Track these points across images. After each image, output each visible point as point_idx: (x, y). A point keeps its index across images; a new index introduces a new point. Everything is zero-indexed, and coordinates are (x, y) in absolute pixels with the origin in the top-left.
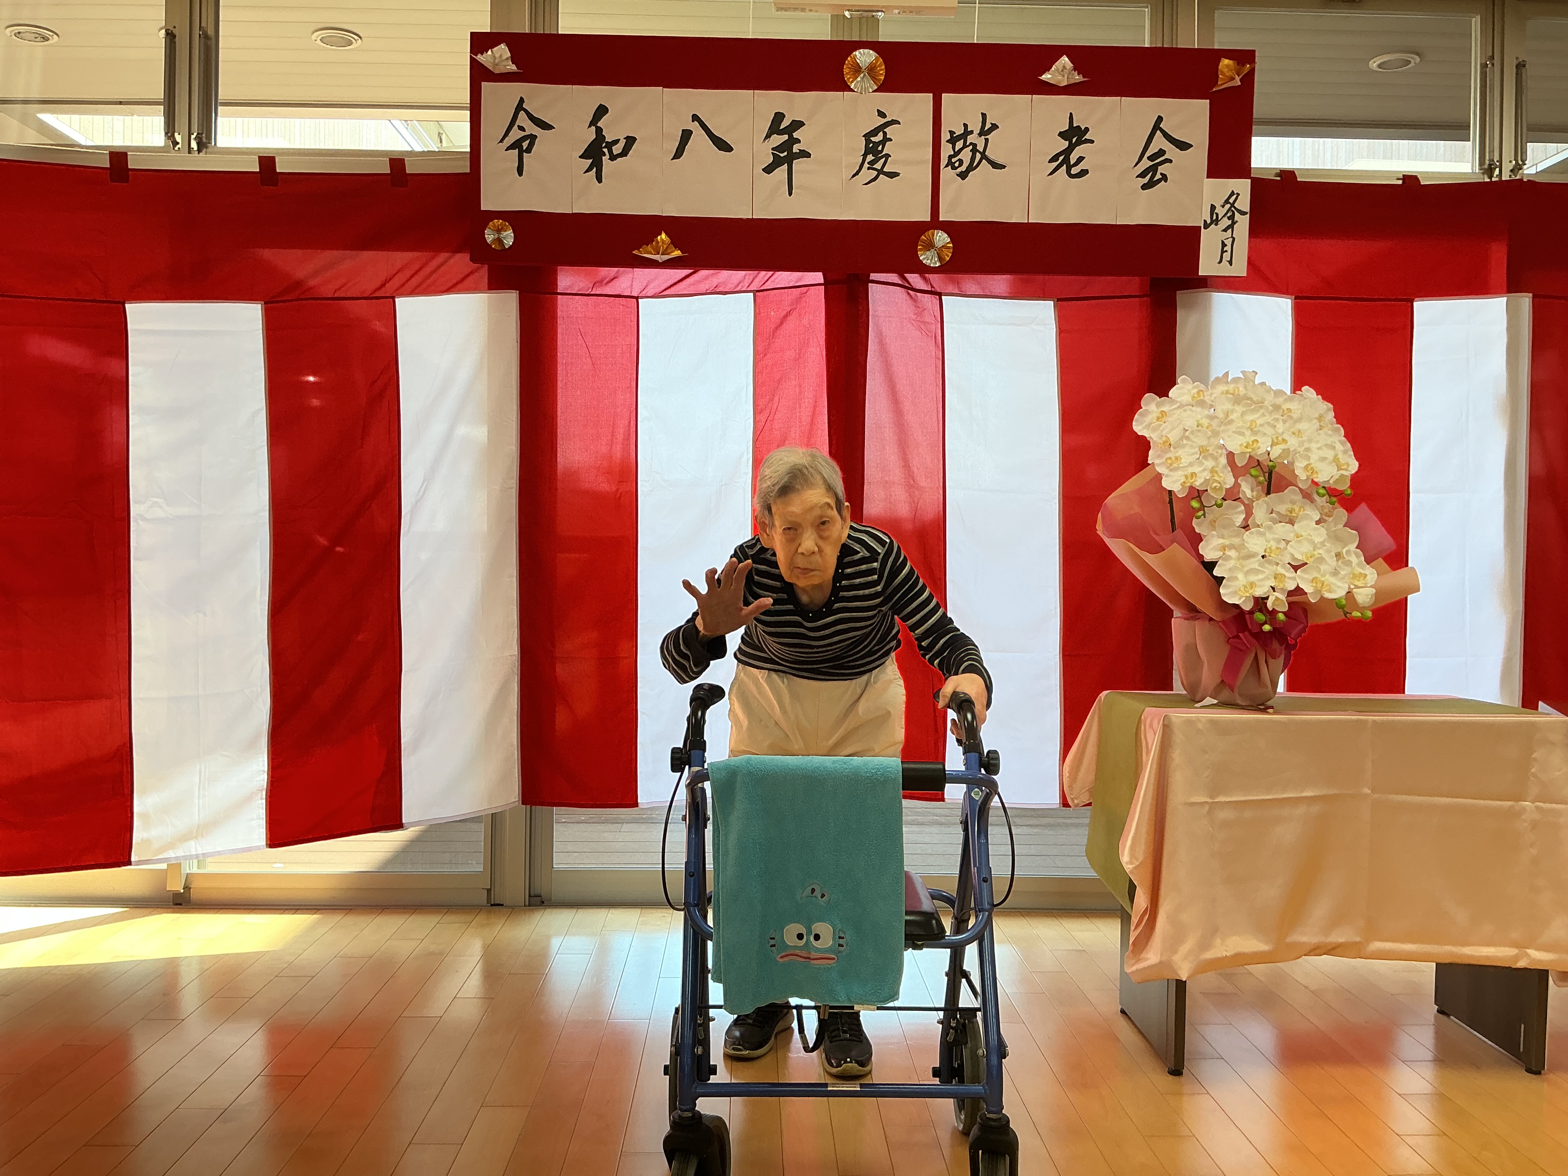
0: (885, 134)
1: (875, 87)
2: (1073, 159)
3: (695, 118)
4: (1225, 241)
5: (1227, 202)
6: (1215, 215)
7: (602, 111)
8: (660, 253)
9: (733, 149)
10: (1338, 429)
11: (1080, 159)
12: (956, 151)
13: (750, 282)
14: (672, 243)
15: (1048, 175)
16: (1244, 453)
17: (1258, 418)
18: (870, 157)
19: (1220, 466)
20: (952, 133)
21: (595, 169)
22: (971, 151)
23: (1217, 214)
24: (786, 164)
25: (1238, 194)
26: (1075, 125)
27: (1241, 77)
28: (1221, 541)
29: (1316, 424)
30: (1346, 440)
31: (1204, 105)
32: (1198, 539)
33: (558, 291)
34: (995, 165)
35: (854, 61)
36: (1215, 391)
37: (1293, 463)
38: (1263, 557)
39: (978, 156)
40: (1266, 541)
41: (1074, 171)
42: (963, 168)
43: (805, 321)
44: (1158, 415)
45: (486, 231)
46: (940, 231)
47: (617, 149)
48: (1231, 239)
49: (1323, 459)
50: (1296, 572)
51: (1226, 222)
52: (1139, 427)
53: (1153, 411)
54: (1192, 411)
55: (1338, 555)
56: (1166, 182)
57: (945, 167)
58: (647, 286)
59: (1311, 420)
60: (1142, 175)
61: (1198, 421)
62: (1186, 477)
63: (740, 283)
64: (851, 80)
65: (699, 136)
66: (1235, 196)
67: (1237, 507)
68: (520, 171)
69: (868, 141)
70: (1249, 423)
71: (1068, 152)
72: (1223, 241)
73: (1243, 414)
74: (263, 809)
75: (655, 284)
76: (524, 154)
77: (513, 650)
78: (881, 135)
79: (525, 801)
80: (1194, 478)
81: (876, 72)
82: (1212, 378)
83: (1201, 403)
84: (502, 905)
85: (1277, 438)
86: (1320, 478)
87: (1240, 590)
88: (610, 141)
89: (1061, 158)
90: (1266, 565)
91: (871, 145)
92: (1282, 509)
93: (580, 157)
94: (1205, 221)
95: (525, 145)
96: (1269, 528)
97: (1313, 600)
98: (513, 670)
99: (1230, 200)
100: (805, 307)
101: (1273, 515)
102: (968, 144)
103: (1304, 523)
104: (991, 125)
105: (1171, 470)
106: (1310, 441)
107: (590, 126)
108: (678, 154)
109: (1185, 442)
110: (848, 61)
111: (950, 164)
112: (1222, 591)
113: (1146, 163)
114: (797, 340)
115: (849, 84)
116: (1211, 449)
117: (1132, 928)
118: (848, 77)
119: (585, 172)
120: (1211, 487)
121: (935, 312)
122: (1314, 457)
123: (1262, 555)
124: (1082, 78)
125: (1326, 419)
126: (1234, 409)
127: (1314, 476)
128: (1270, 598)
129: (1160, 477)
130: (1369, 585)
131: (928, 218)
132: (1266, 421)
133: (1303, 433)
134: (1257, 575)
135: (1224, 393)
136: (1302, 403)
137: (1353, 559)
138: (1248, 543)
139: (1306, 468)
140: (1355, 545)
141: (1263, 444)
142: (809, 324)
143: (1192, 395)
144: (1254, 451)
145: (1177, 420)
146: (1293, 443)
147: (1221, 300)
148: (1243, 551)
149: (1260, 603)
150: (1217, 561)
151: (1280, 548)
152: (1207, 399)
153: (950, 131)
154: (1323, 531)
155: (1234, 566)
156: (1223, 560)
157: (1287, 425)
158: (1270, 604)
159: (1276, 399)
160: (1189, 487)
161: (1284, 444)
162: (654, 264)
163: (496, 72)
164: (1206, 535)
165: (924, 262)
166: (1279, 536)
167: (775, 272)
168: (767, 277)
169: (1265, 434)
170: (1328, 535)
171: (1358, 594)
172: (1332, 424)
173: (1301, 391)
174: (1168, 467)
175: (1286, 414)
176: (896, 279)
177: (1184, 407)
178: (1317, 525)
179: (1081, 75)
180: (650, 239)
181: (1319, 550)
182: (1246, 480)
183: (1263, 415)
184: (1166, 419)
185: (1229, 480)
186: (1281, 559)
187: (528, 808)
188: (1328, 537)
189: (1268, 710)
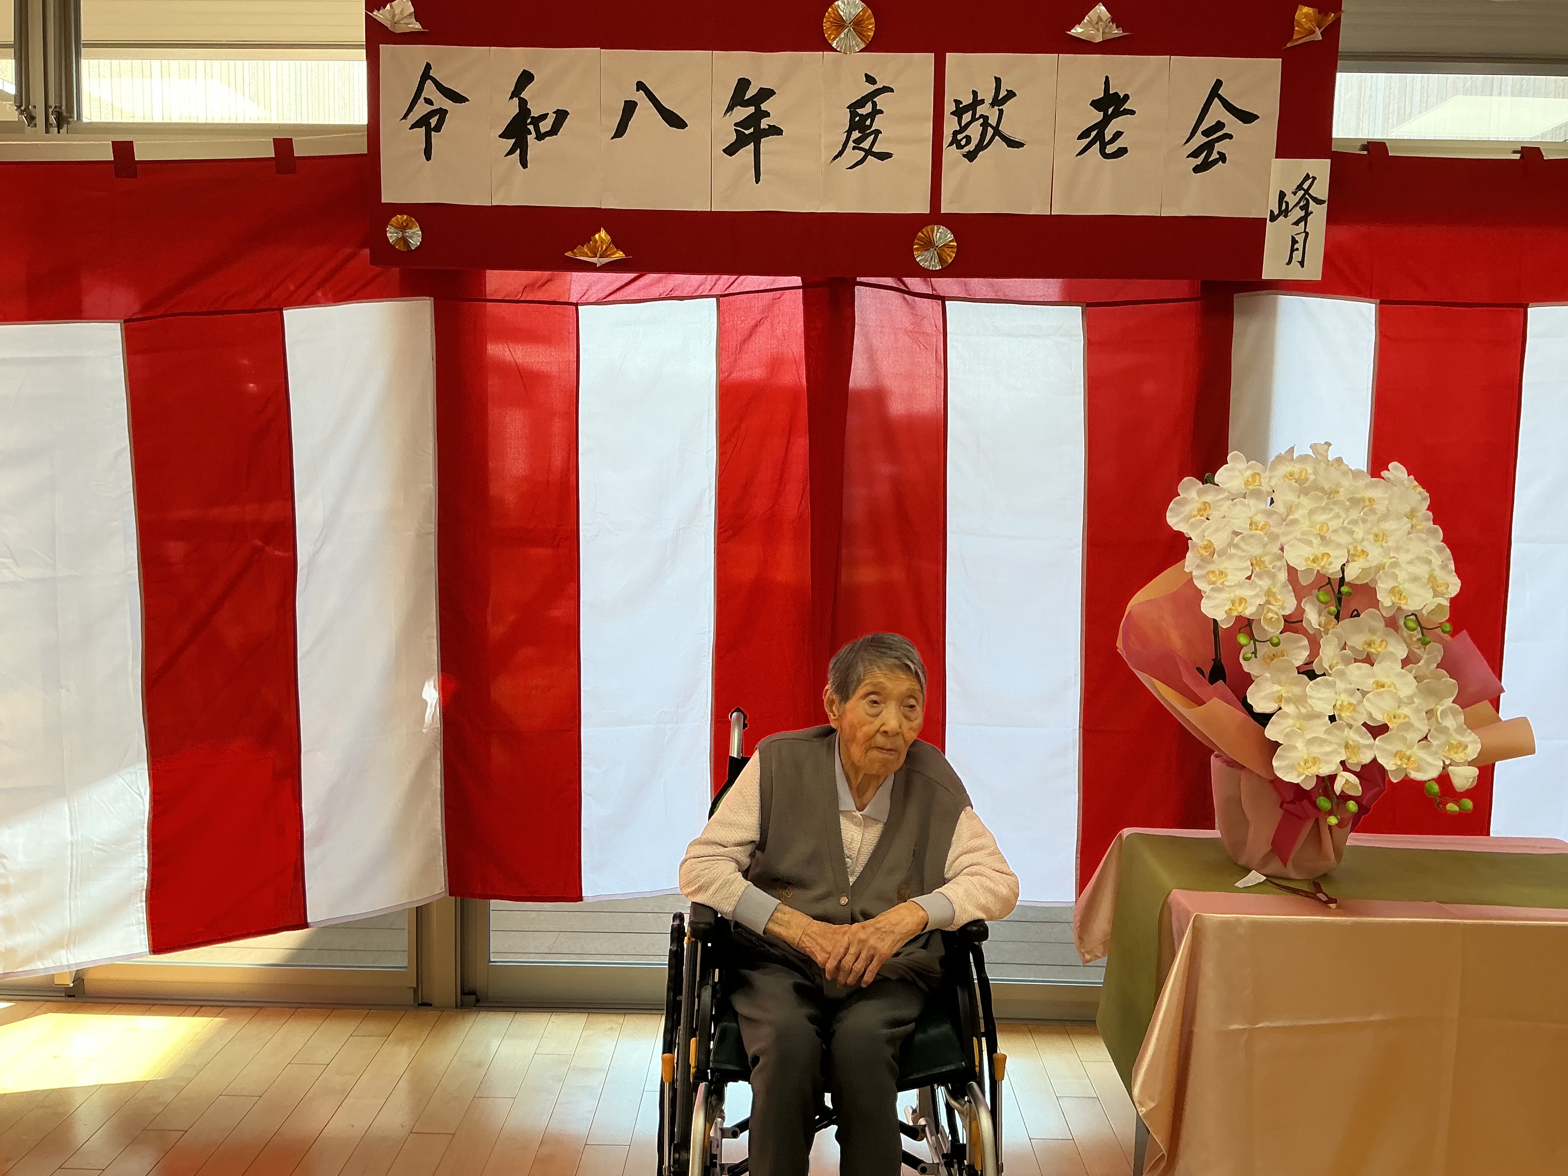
0: (874, 104)
1: (863, 46)
2: (1108, 134)
3: (640, 86)
4: (1295, 237)
5: (1300, 187)
6: (1284, 204)
7: (526, 78)
8: (598, 255)
9: (687, 126)
10: (1436, 531)
11: (1118, 135)
12: (963, 125)
13: (713, 284)
14: (613, 242)
15: (1077, 155)
16: (1309, 570)
17: (1331, 519)
18: (856, 135)
19: (1279, 585)
20: (957, 102)
21: (518, 151)
22: (981, 125)
23: (1287, 203)
24: (753, 144)
25: (1314, 178)
26: (1111, 92)
27: (1322, 30)
28: (1277, 688)
29: (1406, 524)
30: (1445, 545)
31: (1276, 64)
33: (487, 297)
34: (1012, 143)
35: (836, 13)
36: (1275, 473)
37: (1374, 581)
38: (1332, 719)
39: (990, 131)
40: (1336, 693)
41: (1110, 149)
42: (971, 147)
43: (779, 332)
44: (1199, 506)
45: (388, 229)
46: (942, 227)
47: (545, 126)
48: (1304, 234)
49: (1415, 579)
50: (1374, 740)
51: (1298, 213)
52: (1175, 520)
53: (1192, 499)
54: (1244, 505)
55: (1430, 713)
56: (1224, 161)
57: (948, 146)
58: (587, 290)
59: (1398, 518)
60: (1195, 154)
61: (1251, 518)
62: (1233, 603)
63: (700, 286)
64: (832, 37)
65: (645, 110)
66: (1311, 179)
67: (1300, 640)
68: (428, 154)
69: (853, 114)
70: (1318, 526)
71: (1101, 126)
72: (1293, 238)
73: (1311, 513)
74: (143, 913)
75: (597, 288)
76: (432, 132)
78: (869, 106)
79: (451, 894)
80: (1243, 605)
81: (864, 27)
82: (1272, 458)
83: (1257, 494)
84: (431, 1005)
85: (1355, 548)
86: (1411, 606)
87: (1299, 764)
88: (536, 116)
89: (1094, 133)
90: (1335, 731)
91: (857, 119)
92: (1357, 641)
93: (500, 136)
94: (1271, 211)
95: (433, 121)
96: (1342, 674)
97: (1395, 779)
98: (435, 745)
99: (1304, 186)
100: (778, 314)
101: (1347, 652)
102: (977, 116)
103: (1387, 664)
104: (1006, 93)
105: (1213, 590)
106: (1398, 549)
107: (511, 98)
108: (620, 131)
109: (1233, 551)
110: (829, 13)
111: (955, 141)
112: (1275, 763)
113: (1200, 139)
115: (830, 42)
116: (1266, 559)
118: (829, 33)
119: (506, 156)
120: (1265, 618)
121: (937, 322)
122: (1402, 575)
123: (1329, 716)
124: (1121, 32)
125: (1420, 514)
126: (1299, 503)
127: (1403, 602)
128: (1338, 778)
129: (1198, 595)
130: (1470, 760)
131: (927, 211)
132: (1341, 525)
133: (1388, 539)
134: (1322, 746)
135: (1287, 477)
136: (1389, 492)
137: (1450, 723)
138: (1311, 697)
139: (1392, 591)
140: (1452, 699)
141: (1336, 557)
142: (784, 336)
143: (1246, 480)
144: (1323, 567)
145: (1224, 517)
146: (1375, 555)
147: (1287, 303)
148: (1304, 707)
149: (1326, 782)
150: (1271, 715)
151: (1355, 702)
152: (1265, 488)
153: (955, 101)
154: (1410, 678)
155: (1294, 726)
156: (1278, 716)
157: (1369, 525)
158: (1338, 787)
159: (1354, 484)
160: (1236, 617)
161: (1364, 556)
162: (590, 267)
163: (398, 32)
164: (1257, 677)
165: (921, 264)
166: (1353, 686)
167: (740, 276)
168: (731, 281)
169: (1339, 545)
170: (1417, 684)
171: (1454, 774)
172: (1428, 520)
173: (1389, 470)
174: (1210, 584)
175: (1367, 508)
176: (889, 281)
177: (1233, 500)
178: (1402, 668)
179: (1121, 28)
180: (586, 238)
181: (1406, 710)
182: (1314, 604)
183: (1338, 516)
184: (1210, 513)
185: (1290, 605)
186: (1355, 720)
187: (459, 898)
188: (1417, 687)
189: (1331, 905)
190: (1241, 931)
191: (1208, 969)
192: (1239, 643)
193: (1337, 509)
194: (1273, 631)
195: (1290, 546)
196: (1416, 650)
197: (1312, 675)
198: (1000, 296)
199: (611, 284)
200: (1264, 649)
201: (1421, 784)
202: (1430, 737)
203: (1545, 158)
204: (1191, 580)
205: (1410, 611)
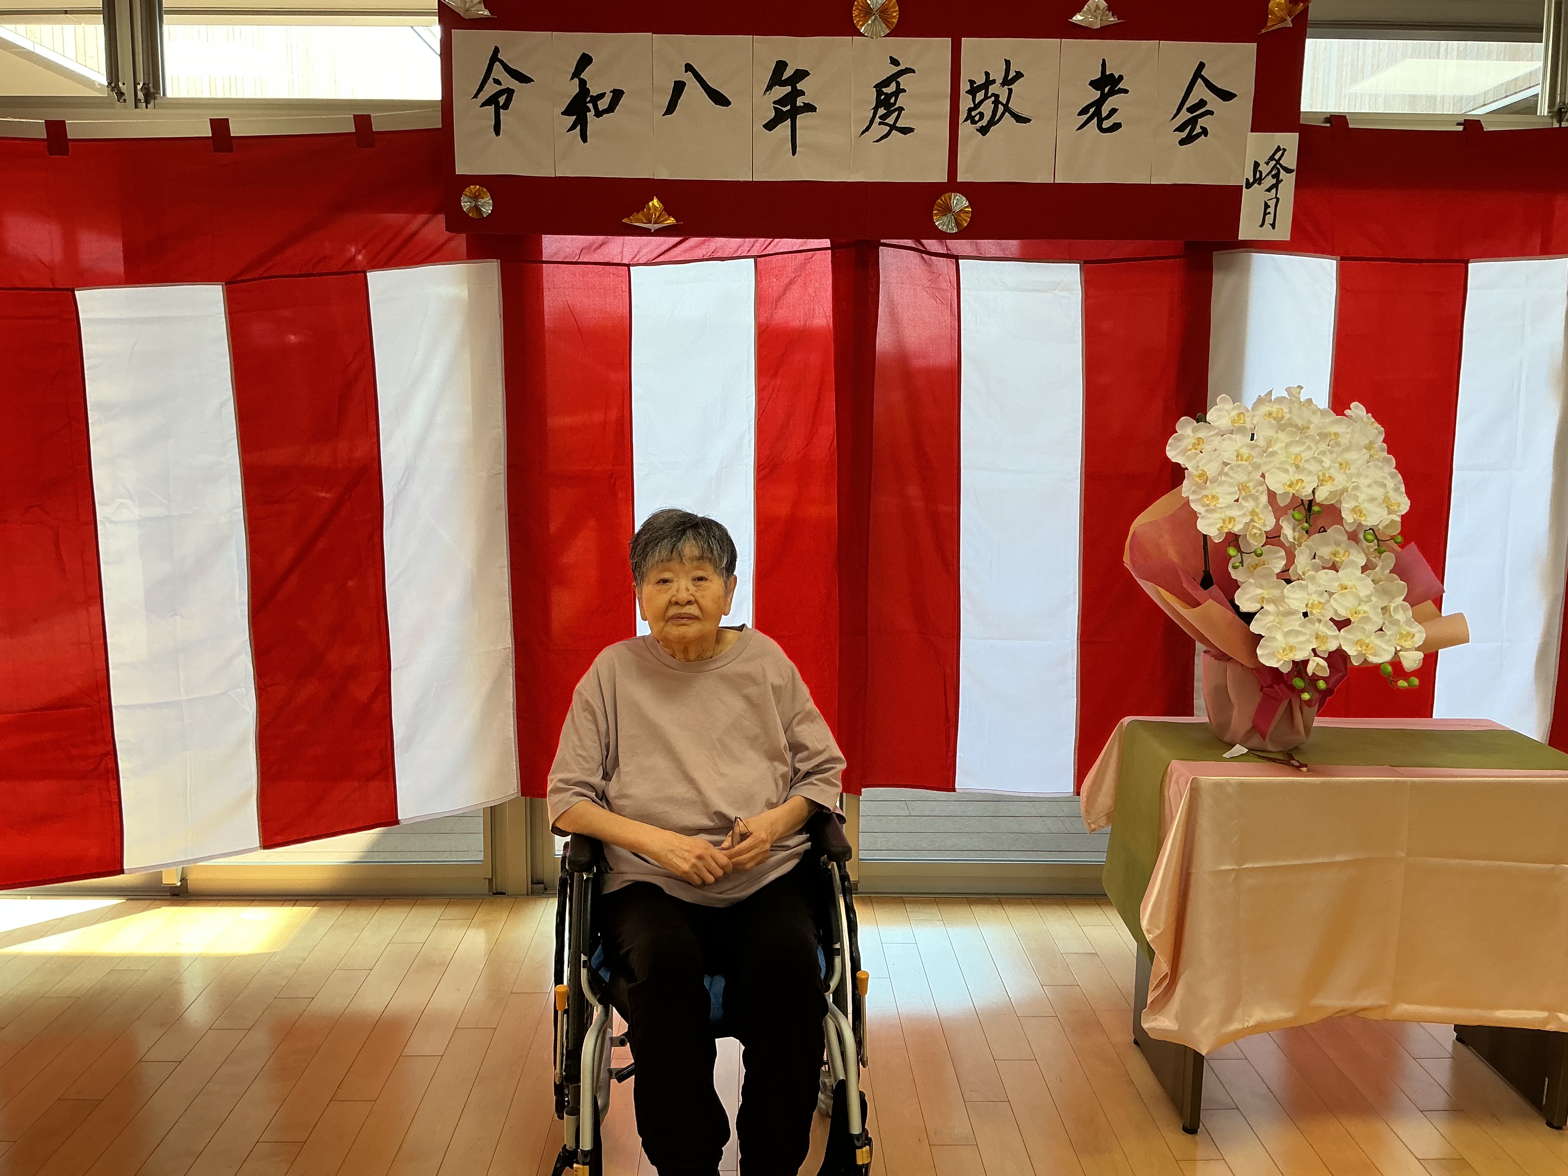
0: (898, 84)
1: (888, 31)
2: (1105, 110)
3: (689, 68)
4: (1267, 202)
5: (1272, 158)
6: (1258, 173)
7: (585, 61)
8: (653, 222)
9: (730, 103)
10: (1391, 459)
11: (1113, 111)
12: (976, 103)
13: (751, 246)
14: (665, 209)
15: (1077, 130)
16: (1287, 493)
17: (1304, 451)
18: (882, 111)
19: (1260, 506)
20: (972, 82)
21: (579, 127)
22: (993, 103)
23: (1261, 172)
24: (789, 120)
25: (1285, 150)
26: (1107, 73)
27: (1293, 16)
28: (1259, 591)
29: (1365, 454)
30: (1397, 471)
31: (1251, 48)
32: (1236, 585)
33: (544, 259)
34: (1020, 119)
35: (864, 2)
36: (1256, 413)
37: (1340, 502)
38: (1305, 615)
39: (1001, 108)
40: (1308, 594)
41: (1106, 124)
42: (984, 122)
43: (811, 290)
44: (1194, 441)
45: (462, 198)
46: (958, 194)
47: (603, 104)
48: (1275, 200)
49: (1373, 500)
50: (1340, 631)
51: (1270, 181)
52: (1173, 453)
53: (1188, 435)
54: (1231, 439)
55: (1385, 609)
56: (1206, 136)
57: (964, 122)
58: (638, 252)
59: (1359, 449)
60: (1180, 129)
61: (1237, 451)
62: (1224, 521)
63: (740, 247)
64: (861, 23)
65: (693, 91)
66: (1282, 151)
67: (1278, 552)
68: (497, 130)
69: (879, 93)
70: (1293, 457)
71: (1099, 103)
72: (1265, 202)
73: (1287, 446)
75: (648, 250)
76: (501, 110)
77: (508, 642)
78: (893, 85)
79: (522, 795)
80: (1232, 522)
81: (889, 14)
83: (1241, 430)
84: (505, 894)
85: (1324, 474)
86: (1369, 521)
87: (1278, 652)
88: (595, 95)
89: (1092, 110)
90: (1308, 624)
91: (883, 97)
92: (1325, 552)
93: (563, 113)
94: (1247, 179)
95: (502, 100)
96: (1312, 579)
97: (1357, 662)
98: (507, 663)
99: (1276, 157)
100: (810, 273)
101: (1317, 560)
102: (989, 95)
103: (1350, 570)
104: (1015, 74)
105: (1207, 511)
106: (1359, 475)
107: (572, 78)
108: (671, 109)
109: (1223, 478)
110: (858, 2)
111: (970, 118)
112: (1259, 652)
113: (1185, 116)
114: (802, 309)
115: (858, 27)
116: (1251, 485)
117: (1151, 988)
118: (858, 19)
119: (568, 131)
120: (1250, 533)
121: (951, 278)
122: (1362, 497)
123: (1303, 613)
124: (1117, 19)
125: (1376, 446)
126: (1278, 437)
127: (1363, 519)
128: (1310, 663)
129: (1194, 516)
130: (1416, 646)
131: (945, 179)
132: (1312, 456)
133: (1351, 466)
134: (1297, 637)
135: (1266, 416)
136: (1352, 427)
137: (1400, 616)
138: (1288, 598)
139: (1354, 510)
140: (1403, 597)
141: (1309, 483)
142: (815, 292)
143: (1233, 418)
144: (1298, 491)
145: (1215, 450)
146: (1340, 480)
147: (1261, 261)
148: (1282, 606)
149: (1300, 667)
150: (1255, 614)
151: (1323, 601)
152: (1248, 425)
153: (970, 81)
154: (1369, 581)
155: (1273, 621)
156: (1261, 614)
157: (1334, 455)
158: (1310, 670)
159: (1322, 421)
160: (1227, 533)
161: (1330, 481)
162: (646, 232)
163: (467, 18)
164: (1243, 583)
165: (940, 228)
166: (1321, 589)
167: (774, 239)
168: (767, 243)
169: (1310, 472)
170: (1374, 585)
171: (1405, 658)
172: (1382, 450)
173: (1350, 409)
174: (1204, 506)
175: (1333, 441)
176: (909, 243)
177: (1222, 435)
178: (1362, 573)
179: (1116, 16)
180: (641, 205)
181: (1365, 607)
182: (1288, 521)
183: (1309, 448)
184: (1203, 447)
185: (1268, 522)
186: (1323, 616)
187: (528, 798)
188: (1374, 588)
189: (1302, 769)
190: (1229, 789)
191: (1204, 822)
192: (1229, 554)
193: (1308, 442)
194: (1256, 544)
195: (1271, 473)
196: (1371, 558)
197: (1288, 581)
198: (1006, 255)
199: (659, 246)
200: (1249, 560)
201: (1377, 667)
202: (1385, 628)
203: (1485, 130)
204: (1188, 502)
205: (1367, 526)
